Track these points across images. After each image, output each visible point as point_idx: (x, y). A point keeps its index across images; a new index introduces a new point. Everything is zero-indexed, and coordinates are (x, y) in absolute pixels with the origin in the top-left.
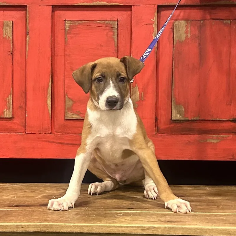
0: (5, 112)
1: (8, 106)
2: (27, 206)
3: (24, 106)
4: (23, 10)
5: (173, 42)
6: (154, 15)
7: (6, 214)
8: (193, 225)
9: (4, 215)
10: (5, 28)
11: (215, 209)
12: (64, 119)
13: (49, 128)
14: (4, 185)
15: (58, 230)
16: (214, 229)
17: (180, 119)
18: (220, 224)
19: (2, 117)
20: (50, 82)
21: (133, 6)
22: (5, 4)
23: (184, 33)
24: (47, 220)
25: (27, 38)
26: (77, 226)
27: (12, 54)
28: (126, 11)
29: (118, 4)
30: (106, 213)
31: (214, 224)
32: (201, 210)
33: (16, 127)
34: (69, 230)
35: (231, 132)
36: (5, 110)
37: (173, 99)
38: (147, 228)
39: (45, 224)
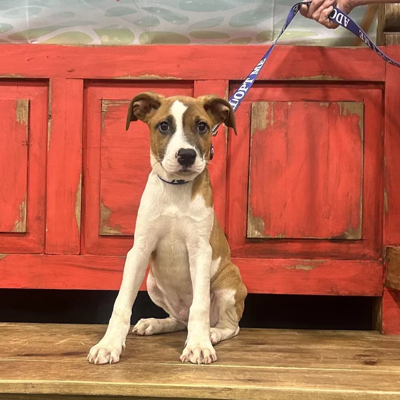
0: (16, 224)
1: (21, 216)
2: (42, 355)
3: (43, 217)
4: (44, 86)
5: (250, 131)
6: (224, 93)
7: (10, 367)
8: (286, 386)
9: (8, 369)
10: (18, 109)
11: (314, 363)
12: (98, 235)
13: (77, 248)
14: (13, 325)
15: (87, 392)
16: (319, 393)
17: (258, 237)
18: (327, 385)
19: (12, 231)
20: (79, 183)
21: (195, 81)
22: (20, 77)
23: (265, 118)
24: (70, 376)
25: (49, 124)
26: (114, 386)
27: (28, 145)
28: (186, 88)
29: (175, 78)
30: (157, 367)
31: (318, 385)
32: (294, 365)
33: (31, 245)
34: (102, 392)
35: (329, 256)
36: (17, 221)
37: (249, 209)
38: (219, 390)
39: (68, 383)
